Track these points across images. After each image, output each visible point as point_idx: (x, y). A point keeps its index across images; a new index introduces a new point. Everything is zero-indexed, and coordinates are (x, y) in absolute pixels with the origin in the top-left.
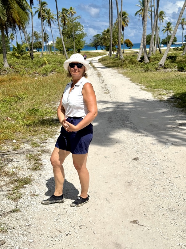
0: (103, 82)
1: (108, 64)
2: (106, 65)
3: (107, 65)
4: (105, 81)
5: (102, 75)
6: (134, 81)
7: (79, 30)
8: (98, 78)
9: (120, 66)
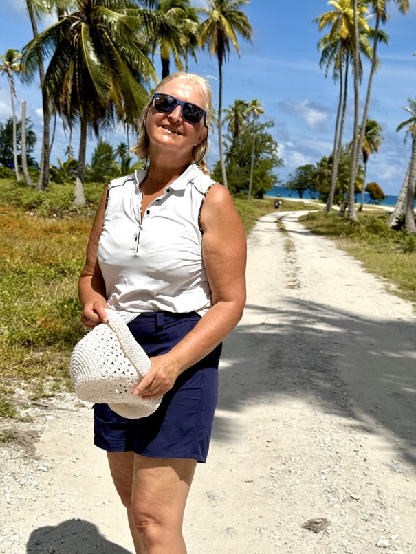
0: (292, 262)
1: (318, 227)
2: (313, 230)
3: (314, 228)
4: (299, 260)
5: (296, 248)
6: (371, 270)
7: (268, 151)
8: (285, 253)
9: (344, 234)
